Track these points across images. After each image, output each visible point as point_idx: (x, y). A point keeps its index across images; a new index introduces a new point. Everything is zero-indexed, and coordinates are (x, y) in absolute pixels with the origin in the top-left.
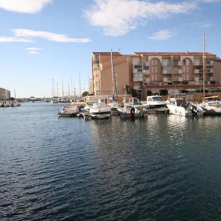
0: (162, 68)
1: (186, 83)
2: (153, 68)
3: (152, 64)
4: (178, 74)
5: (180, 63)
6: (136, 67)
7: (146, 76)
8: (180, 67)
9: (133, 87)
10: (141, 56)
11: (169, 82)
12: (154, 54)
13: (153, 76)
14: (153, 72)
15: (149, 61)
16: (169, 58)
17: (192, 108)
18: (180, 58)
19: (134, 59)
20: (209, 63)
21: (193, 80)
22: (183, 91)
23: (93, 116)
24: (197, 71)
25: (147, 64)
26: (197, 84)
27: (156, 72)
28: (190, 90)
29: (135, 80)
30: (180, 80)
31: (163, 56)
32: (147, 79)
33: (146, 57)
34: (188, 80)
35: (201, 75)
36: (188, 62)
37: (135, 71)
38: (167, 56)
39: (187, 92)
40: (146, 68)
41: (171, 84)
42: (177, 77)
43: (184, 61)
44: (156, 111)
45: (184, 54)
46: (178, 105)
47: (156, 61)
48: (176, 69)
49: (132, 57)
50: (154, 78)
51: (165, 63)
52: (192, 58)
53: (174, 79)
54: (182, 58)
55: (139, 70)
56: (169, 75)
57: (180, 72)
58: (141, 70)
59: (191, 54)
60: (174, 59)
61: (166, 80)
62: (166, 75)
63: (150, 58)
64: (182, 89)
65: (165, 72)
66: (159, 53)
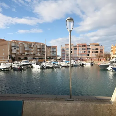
0: (24, 48)
1: (34, 54)
2: (20, 47)
3: (20, 46)
4: (31, 51)
5: (32, 46)
6: (13, 47)
7: (18, 51)
8: (32, 48)
9: (11, 55)
10: (15, 42)
11: (28, 54)
12: (21, 42)
13: (20, 51)
14: (20, 49)
15: (19, 44)
16: (28, 44)
17: (42, 66)
18: (32, 44)
19: (12, 43)
20: (43, 47)
21: (37, 54)
22: (34, 58)
23: (3, 69)
24: (39, 50)
25: (18, 46)
26: (39, 55)
27: (22, 49)
28: (36, 57)
29: (13, 52)
30: (32, 53)
31: (25, 43)
32: (18, 52)
33: (17, 43)
34: (35, 53)
35: (40, 52)
36: (35, 46)
37: (13, 48)
38: (27, 43)
39: (35, 58)
40: (18, 47)
41: (28, 55)
42: (31, 52)
43: (34, 45)
44: (27, 67)
45: (33, 43)
46: (37, 64)
47: (22, 45)
48: (30, 49)
49: (11, 42)
50: (21, 52)
51: (26, 46)
52: (37, 44)
53: (30, 53)
54: (33, 44)
55: (14, 48)
56: (28, 51)
57: (32, 50)
58: (15, 48)
59: (36, 43)
60: (30, 44)
61: (26, 53)
62: (26, 51)
63: (19, 43)
64: (33, 57)
65: (26, 49)
66: (23, 41)
